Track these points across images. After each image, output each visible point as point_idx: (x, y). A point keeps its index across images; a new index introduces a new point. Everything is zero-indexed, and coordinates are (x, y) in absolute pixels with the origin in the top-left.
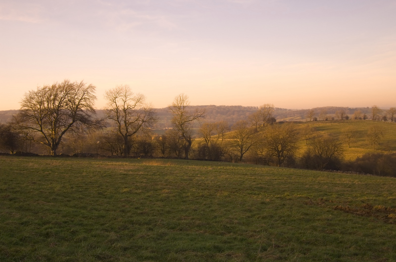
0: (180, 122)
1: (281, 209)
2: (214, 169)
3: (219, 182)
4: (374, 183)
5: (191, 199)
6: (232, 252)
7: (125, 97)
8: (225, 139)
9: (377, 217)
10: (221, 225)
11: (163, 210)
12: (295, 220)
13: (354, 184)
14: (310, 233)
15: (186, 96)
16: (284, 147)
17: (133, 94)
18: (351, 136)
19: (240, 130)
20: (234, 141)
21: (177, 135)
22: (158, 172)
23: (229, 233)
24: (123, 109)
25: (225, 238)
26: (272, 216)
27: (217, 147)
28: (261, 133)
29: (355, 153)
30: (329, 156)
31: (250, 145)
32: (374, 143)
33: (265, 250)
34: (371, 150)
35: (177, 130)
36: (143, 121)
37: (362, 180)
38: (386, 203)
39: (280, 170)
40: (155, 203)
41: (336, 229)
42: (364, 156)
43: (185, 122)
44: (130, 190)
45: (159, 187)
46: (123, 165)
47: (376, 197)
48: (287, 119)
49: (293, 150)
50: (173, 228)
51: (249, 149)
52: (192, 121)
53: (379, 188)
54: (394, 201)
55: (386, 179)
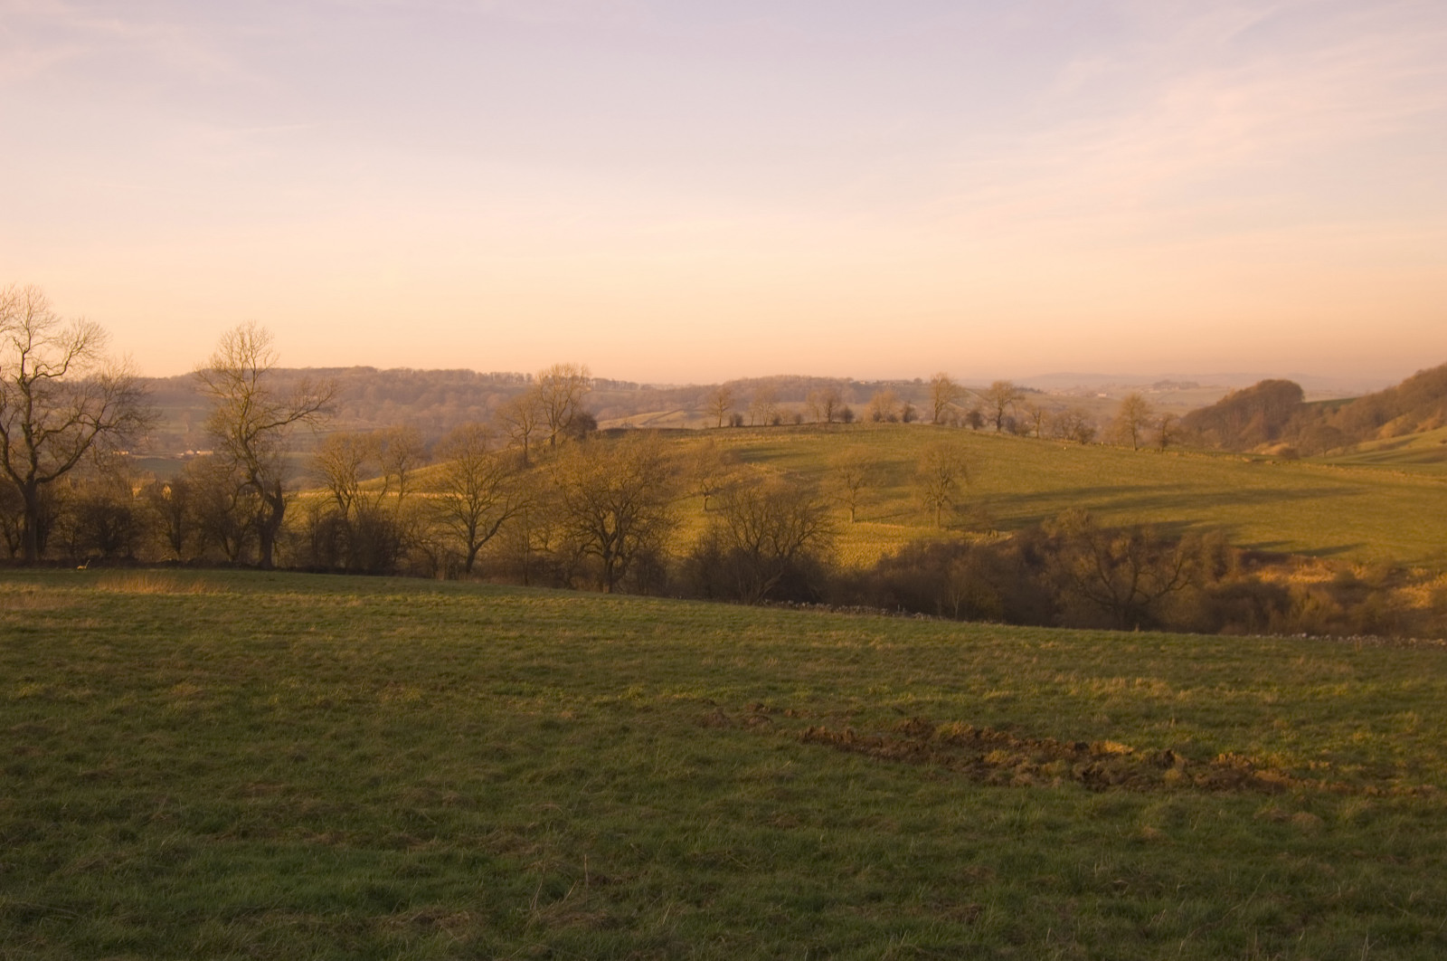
0: (241, 428)
1: (614, 744)
2: (371, 605)
3: (388, 652)
4: (940, 646)
5: (283, 719)
6: (436, 907)
7: (27, 332)
8: (410, 494)
9: (947, 763)
10: (396, 811)
11: (174, 763)
12: (663, 785)
13: (870, 651)
14: (718, 828)
15: (263, 333)
16: (624, 522)
17: (58, 320)
18: (861, 480)
19: (466, 459)
20: (444, 501)
21: (229, 478)
22: (156, 617)
23: (426, 837)
24: (19, 377)
25: (410, 857)
26: (583, 772)
27: (381, 521)
28: (542, 469)
29: (874, 542)
30: (786, 554)
31: (503, 513)
32: (940, 504)
33: (557, 895)
34: (929, 530)
35: (229, 461)
36: (98, 426)
37: (896, 635)
38: (977, 713)
39: (611, 603)
40: (144, 736)
41: (807, 811)
42: (905, 551)
43: (261, 428)
44: (45, 689)
45: (159, 675)
46: (19, 595)
47: (945, 693)
48: (638, 421)
49: (659, 532)
50: (213, 829)
51: (500, 528)
52: (288, 427)
53: (954, 663)
54: (1005, 706)
55: (979, 631)
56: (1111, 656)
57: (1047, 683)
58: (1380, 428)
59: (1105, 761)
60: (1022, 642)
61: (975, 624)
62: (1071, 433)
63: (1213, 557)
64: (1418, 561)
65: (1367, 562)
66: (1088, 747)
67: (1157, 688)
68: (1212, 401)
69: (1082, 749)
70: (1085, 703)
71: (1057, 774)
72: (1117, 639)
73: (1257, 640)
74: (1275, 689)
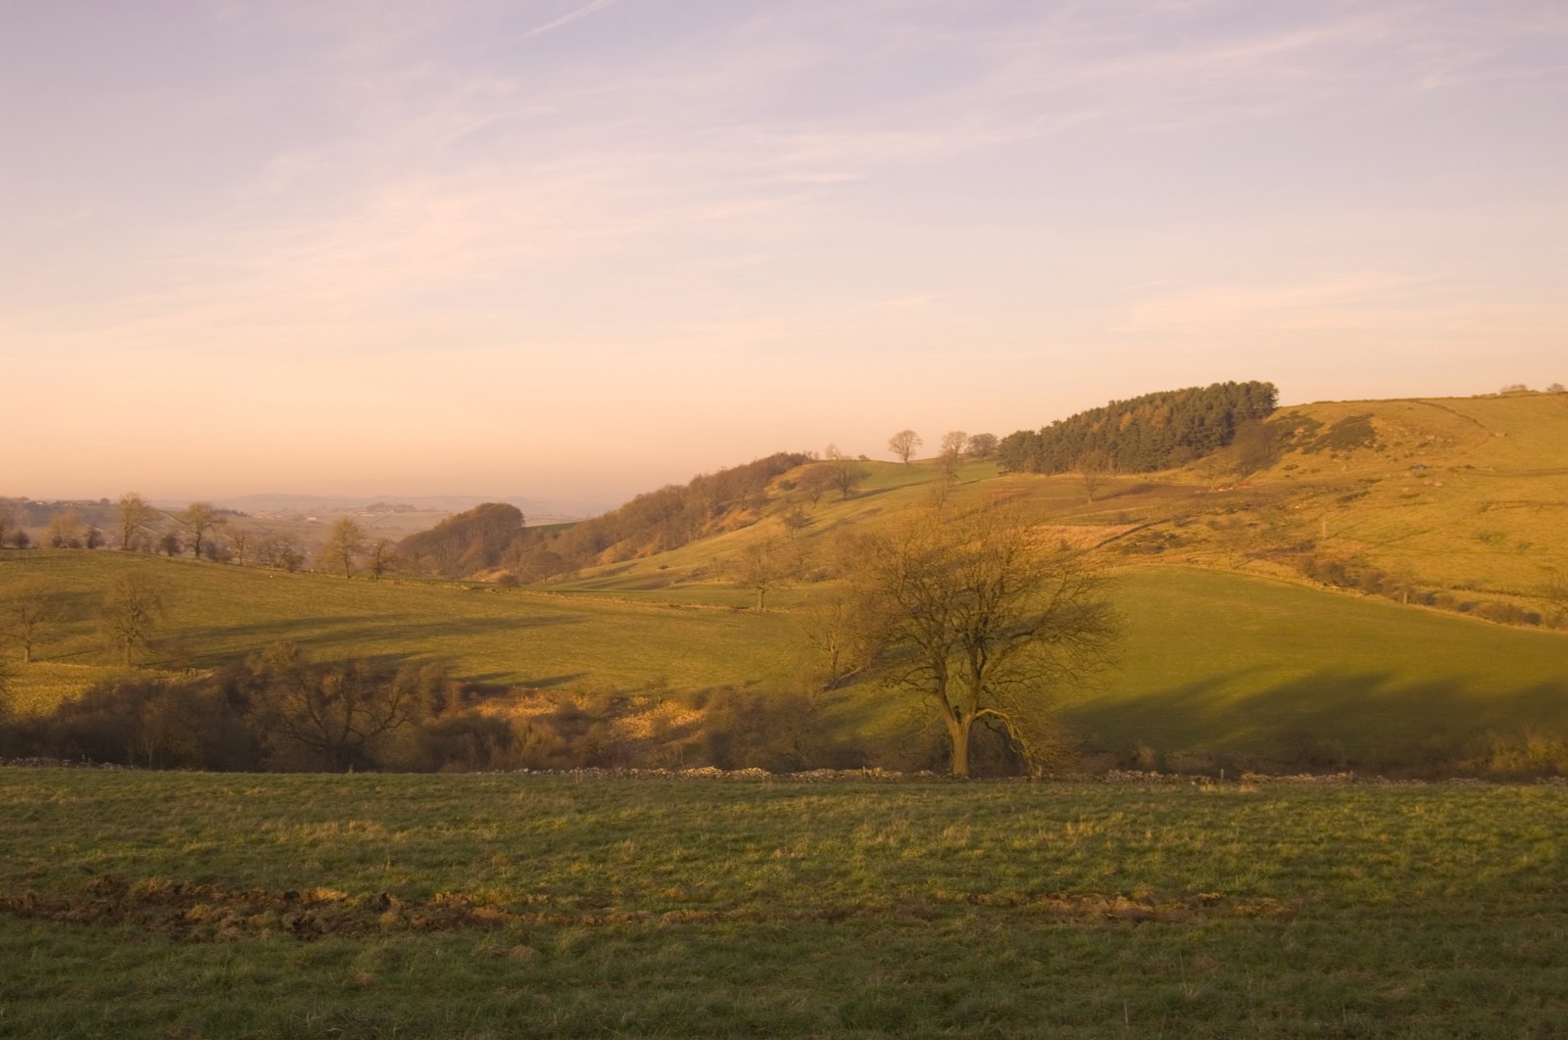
4: (132, 797)
9: (144, 923)
13: (50, 807)
18: (37, 613)
29: (53, 684)
32: (130, 640)
34: (118, 669)
37: (81, 787)
38: (176, 867)
42: (90, 694)
47: (140, 847)
53: (149, 816)
54: (207, 858)
55: (177, 780)
56: (323, 800)
57: (253, 832)
58: (599, 555)
59: (316, 909)
60: (225, 789)
61: (172, 772)
62: (278, 560)
63: (432, 691)
64: (640, 690)
65: (589, 692)
66: (298, 895)
67: (372, 830)
68: (429, 525)
69: (291, 898)
70: (295, 851)
71: (266, 926)
72: (329, 782)
73: (477, 777)
74: (494, 825)
